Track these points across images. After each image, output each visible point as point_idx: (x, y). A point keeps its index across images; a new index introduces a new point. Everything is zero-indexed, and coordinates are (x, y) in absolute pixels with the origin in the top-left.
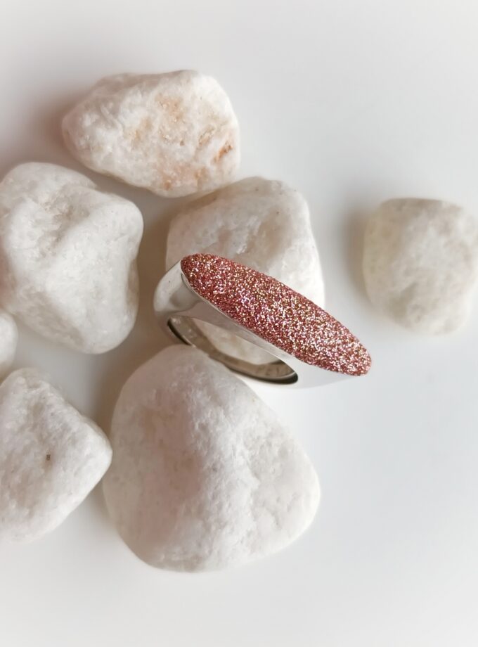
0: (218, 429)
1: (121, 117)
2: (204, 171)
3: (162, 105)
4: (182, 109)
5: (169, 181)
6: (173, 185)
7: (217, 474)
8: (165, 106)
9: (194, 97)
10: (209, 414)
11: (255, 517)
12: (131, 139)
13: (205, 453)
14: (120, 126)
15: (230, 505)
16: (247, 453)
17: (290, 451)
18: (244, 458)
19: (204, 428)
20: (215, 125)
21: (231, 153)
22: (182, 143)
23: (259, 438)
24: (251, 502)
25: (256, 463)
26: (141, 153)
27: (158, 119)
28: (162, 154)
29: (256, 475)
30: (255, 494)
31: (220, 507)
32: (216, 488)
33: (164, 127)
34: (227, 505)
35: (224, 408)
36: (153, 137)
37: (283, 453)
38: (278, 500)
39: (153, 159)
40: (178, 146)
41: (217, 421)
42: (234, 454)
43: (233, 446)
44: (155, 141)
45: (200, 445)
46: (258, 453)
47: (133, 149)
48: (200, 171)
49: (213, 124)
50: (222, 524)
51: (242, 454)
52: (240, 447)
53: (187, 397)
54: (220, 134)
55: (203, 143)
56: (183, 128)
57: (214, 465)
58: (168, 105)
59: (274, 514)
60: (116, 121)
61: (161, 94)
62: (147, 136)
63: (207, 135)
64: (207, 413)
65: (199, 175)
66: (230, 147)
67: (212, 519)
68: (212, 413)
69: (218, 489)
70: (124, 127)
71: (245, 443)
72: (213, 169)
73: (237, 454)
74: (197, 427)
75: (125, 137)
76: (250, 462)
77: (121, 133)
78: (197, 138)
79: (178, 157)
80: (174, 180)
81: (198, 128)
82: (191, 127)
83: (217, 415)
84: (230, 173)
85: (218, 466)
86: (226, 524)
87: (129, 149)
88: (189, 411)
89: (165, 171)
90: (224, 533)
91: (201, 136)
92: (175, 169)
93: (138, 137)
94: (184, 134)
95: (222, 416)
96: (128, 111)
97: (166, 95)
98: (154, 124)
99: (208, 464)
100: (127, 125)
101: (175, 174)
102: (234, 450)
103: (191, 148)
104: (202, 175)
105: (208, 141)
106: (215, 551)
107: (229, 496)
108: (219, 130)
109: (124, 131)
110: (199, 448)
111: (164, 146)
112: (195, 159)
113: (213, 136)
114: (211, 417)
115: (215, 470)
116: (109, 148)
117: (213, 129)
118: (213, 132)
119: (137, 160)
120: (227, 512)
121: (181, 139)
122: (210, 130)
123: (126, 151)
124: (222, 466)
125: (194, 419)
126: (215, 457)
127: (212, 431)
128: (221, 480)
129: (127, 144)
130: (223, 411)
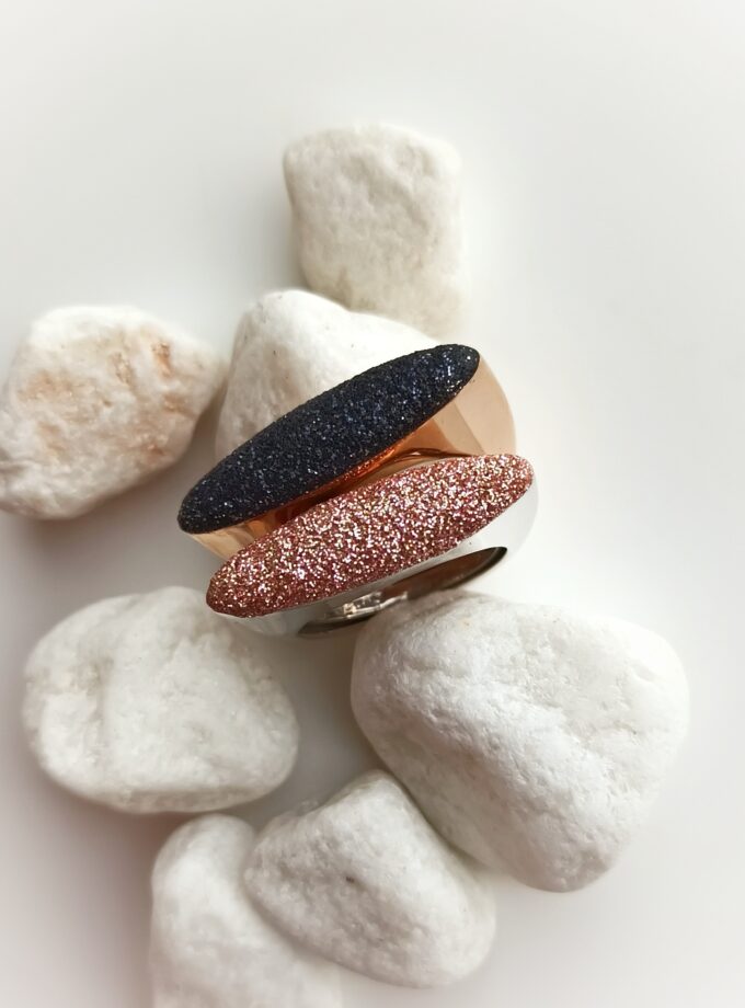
0: (454, 699)
1: (15, 455)
2: (170, 397)
3: (36, 398)
4: (58, 379)
5: (152, 447)
6: (160, 446)
7: (503, 750)
8: (39, 395)
9: (53, 355)
10: (431, 692)
11: (600, 751)
12: (55, 460)
13: (469, 738)
14: (26, 463)
15: (552, 770)
16: (515, 690)
17: (565, 636)
18: (516, 700)
19: (440, 713)
20: (115, 349)
21: (174, 352)
22: (107, 403)
23: (513, 659)
24: (576, 739)
25: (538, 691)
26: (82, 459)
27: (51, 414)
28: (104, 435)
29: (551, 704)
30: (571, 727)
31: (543, 781)
32: (517, 766)
33: (68, 414)
34: (549, 773)
35: (440, 669)
36: (72, 433)
37: (559, 646)
38: (604, 706)
39: (102, 449)
40: (107, 411)
41: (446, 692)
42: (499, 710)
43: (489, 702)
44: (78, 435)
45: (457, 735)
46: (529, 678)
47: (71, 465)
48: (167, 404)
49: (112, 351)
50: (566, 798)
51: (510, 698)
52: (499, 693)
53: (397, 693)
54: (132, 350)
55: (129, 378)
56: (88, 391)
57: (490, 743)
58: (41, 392)
59: (617, 725)
60: (15, 463)
61: (20, 392)
62: (65, 440)
63: (122, 367)
64: (427, 692)
65: (172, 407)
66: (164, 347)
67: (551, 803)
68: (432, 688)
69: (520, 765)
70: (30, 459)
71: (503, 682)
72: (176, 386)
73: (502, 706)
74: (434, 719)
75: (46, 463)
76: (531, 697)
77: (37, 467)
78: (116, 382)
79: (124, 419)
80: (153, 440)
81: (102, 373)
82: (93, 381)
83: (439, 684)
84: (201, 367)
85: (496, 740)
86: (570, 793)
87: (67, 469)
88: (412, 708)
89: (131, 446)
90: (579, 805)
91: (119, 375)
92: (140, 431)
93: (58, 449)
94: (97, 394)
95: (446, 681)
96: (13, 442)
97: (24, 386)
98: (53, 423)
99: (484, 748)
100: (31, 454)
101: (146, 436)
102: (493, 703)
103: (124, 397)
104: (176, 403)
105: (131, 371)
106: (595, 831)
107: (540, 762)
108: (127, 349)
109: (36, 462)
110: (459, 739)
111: (94, 427)
112: (142, 399)
113: (128, 361)
114: (437, 693)
115: (496, 747)
116: (45, 492)
117: (120, 355)
118: (124, 357)
119: (89, 469)
120: (558, 781)
121: (100, 403)
122: (117, 359)
123: (66, 475)
124: (499, 737)
125: (423, 712)
126: (482, 733)
127: (450, 709)
128: (513, 751)
129: (57, 466)
130: (441, 673)
